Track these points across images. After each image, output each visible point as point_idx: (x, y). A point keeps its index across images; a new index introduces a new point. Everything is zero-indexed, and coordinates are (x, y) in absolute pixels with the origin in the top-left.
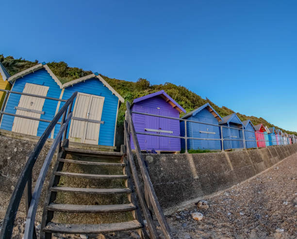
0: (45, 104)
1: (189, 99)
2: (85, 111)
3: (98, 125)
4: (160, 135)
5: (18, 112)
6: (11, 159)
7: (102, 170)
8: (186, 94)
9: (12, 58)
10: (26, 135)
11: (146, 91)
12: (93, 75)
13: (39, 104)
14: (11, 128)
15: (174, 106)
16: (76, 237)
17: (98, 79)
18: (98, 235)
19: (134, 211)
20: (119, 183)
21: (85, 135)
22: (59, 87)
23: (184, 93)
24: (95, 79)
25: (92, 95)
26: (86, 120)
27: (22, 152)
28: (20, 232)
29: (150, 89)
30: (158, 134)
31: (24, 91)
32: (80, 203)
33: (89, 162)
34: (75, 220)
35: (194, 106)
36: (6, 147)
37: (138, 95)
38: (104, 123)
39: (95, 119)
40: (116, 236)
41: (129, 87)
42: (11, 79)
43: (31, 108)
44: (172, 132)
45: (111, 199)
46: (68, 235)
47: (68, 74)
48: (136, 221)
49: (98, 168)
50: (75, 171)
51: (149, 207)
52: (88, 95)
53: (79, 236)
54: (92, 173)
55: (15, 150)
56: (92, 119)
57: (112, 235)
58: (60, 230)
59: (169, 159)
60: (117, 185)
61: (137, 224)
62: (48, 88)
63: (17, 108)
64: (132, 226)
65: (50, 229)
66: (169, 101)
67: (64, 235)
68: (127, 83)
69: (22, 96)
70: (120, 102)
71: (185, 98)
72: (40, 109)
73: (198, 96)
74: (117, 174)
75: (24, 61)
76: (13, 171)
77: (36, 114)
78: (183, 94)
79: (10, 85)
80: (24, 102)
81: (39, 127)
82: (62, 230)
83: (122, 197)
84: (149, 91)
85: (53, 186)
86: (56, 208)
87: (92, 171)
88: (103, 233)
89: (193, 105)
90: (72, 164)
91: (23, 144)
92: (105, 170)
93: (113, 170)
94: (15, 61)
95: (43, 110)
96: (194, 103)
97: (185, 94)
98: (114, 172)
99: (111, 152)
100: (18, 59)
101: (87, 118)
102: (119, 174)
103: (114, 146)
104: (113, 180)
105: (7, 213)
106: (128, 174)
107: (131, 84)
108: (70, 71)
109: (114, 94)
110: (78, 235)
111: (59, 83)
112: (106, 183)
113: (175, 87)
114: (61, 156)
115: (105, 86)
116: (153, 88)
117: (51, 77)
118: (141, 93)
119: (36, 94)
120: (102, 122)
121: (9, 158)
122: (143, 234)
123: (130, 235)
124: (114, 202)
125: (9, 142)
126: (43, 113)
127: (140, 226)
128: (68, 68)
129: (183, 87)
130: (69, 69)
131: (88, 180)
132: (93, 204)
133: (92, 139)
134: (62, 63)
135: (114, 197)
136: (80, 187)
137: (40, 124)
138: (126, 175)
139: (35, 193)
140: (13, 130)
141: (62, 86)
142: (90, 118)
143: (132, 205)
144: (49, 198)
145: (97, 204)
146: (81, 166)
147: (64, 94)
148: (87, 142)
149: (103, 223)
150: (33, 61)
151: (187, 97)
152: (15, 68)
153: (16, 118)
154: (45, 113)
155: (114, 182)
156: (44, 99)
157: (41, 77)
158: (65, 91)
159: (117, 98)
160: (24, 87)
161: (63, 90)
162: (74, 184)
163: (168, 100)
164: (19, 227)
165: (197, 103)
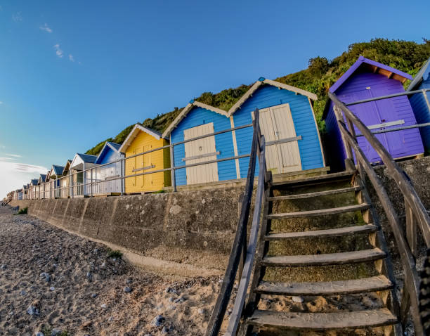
0: (216, 142)
1: (398, 55)
2: (272, 131)
3: (295, 144)
4: (386, 130)
5: (188, 163)
6: (200, 212)
7: (324, 203)
8: (389, 49)
9: (149, 120)
10: (207, 183)
11: (329, 73)
12: (259, 83)
13: (210, 145)
14: (185, 182)
15: (389, 75)
16: (286, 299)
17: (267, 86)
18: (317, 299)
19: (381, 261)
20: (350, 219)
21: (281, 162)
22: (224, 116)
23: (384, 48)
24: (264, 87)
25: (271, 108)
26: (276, 143)
27: (212, 202)
28: (214, 292)
29: (333, 68)
30: (383, 131)
31: (186, 139)
32: (295, 253)
33: (309, 194)
34: (286, 277)
35: (412, 65)
36: (191, 201)
37: (323, 84)
38: (302, 137)
39: (288, 137)
40: (341, 300)
41: (303, 79)
42: (164, 135)
43: (202, 153)
44: (403, 122)
45: (339, 244)
46: (276, 296)
47: (219, 102)
48: (383, 276)
49: (319, 201)
50: (288, 210)
51: (412, 250)
52: (266, 109)
53: (291, 298)
54: (312, 209)
55: (203, 202)
56: (283, 138)
57: (336, 299)
58: (278, 291)
59: (417, 168)
60: (348, 222)
61: (384, 281)
62: (212, 124)
63: (184, 159)
64: (379, 285)
65: (264, 289)
66: (379, 69)
67: (270, 297)
68: (297, 75)
69: (186, 144)
70: (311, 100)
71: (390, 56)
72: (214, 150)
73: (409, 43)
74: (346, 205)
75: (164, 115)
76: (205, 225)
77: (209, 157)
78: (385, 52)
79: (167, 141)
80: (190, 150)
81: (219, 170)
82: (281, 291)
83: (355, 240)
84: (333, 71)
85: (266, 235)
86: (274, 262)
87: (311, 207)
88: (325, 295)
89: (410, 62)
90: (282, 202)
91: (212, 193)
92: (329, 203)
93: (340, 199)
94: (154, 121)
95: (217, 150)
96: (410, 59)
97: (387, 50)
98: (342, 203)
99: (324, 176)
100: (156, 117)
101: (277, 139)
102: (349, 205)
103: (324, 166)
104: (342, 215)
105: (226, 274)
106: (367, 201)
107: (303, 74)
108: (219, 97)
109: (298, 94)
110: (289, 297)
111: (223, 113)
112: (332, 221)
113: (367, 46)
114: (268, 194)
115: (281, 88)
116: (335, 64)
117: (209, 110)
118: (325, 79)
119: (201, 135)
120: (299, 138)
121: (197, 212)
122: (392, 298)
123: (361, 300)
124: (342, 249)
125: (194, 195)
126: (218, 153)
127: (390, 285)
128: (215, 96)
129: (377, 41)
130: (217, 97)
131: (306, 220)
132: (313, 254)
133: (292, 164)
134: (204, 94)
135: (342, 242)
136: (297, 231)
137: (219, 167)
138: (365, 204)
139: (251, 247)
140: (189, 182)
141: (228, 114)
142: (280, 138)
143: (378, 251)
144: (263, 250)
145: (319, 252)
146: (295, 202)
147: (234, 122)
148: (287, 170)
149: (324, 281)
150: (173, 110)
151: (393, 53)
152: (158, 127)
153: (187, 169)
154: (221, 153)
155: (344, 218)
156: (213, 136)
157: (197, 116)
158: (234, 119)
159: (305, 97)
160: (183, 136)
161: (232, 117)
162: (288, 228)
163: (376, 68)
164: (213, 286)
165: (415, 55)
